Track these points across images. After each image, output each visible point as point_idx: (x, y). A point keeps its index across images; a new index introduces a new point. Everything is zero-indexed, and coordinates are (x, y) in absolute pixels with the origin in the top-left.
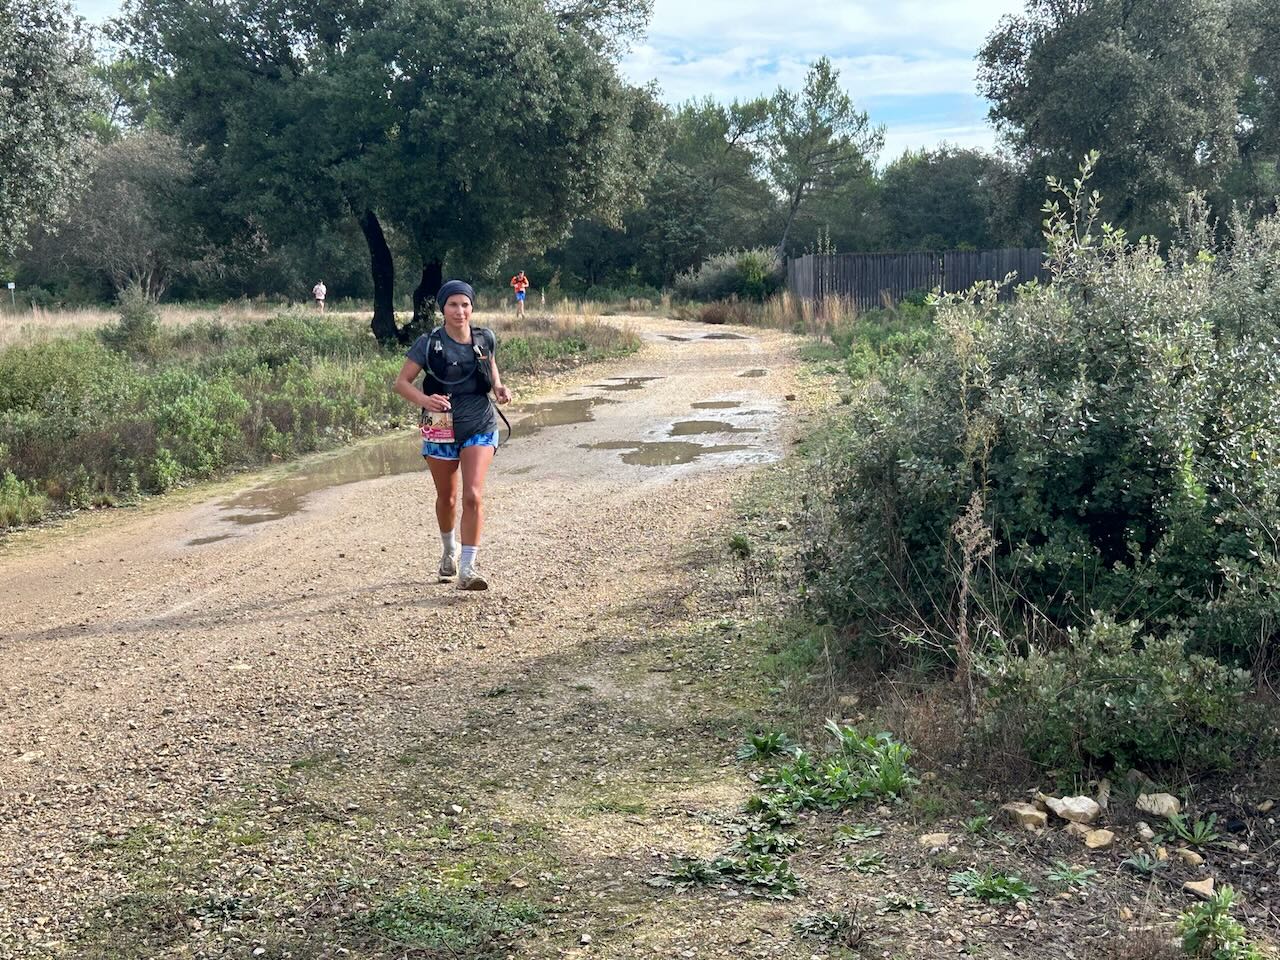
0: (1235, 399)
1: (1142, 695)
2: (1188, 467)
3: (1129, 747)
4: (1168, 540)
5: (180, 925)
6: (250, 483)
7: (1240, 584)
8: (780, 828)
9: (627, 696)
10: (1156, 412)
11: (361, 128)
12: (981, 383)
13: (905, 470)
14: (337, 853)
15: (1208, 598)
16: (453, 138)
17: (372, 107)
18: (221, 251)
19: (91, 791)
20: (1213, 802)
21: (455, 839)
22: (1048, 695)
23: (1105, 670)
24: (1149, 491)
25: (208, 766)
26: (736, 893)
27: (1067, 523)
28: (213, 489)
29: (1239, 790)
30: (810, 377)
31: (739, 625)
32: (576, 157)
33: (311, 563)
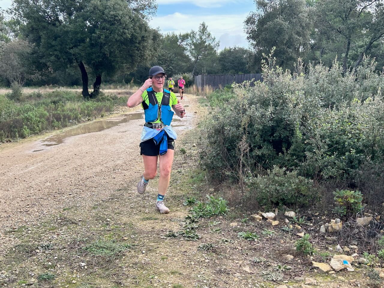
0: (310, 111)
1: (286, 186)
2: (298, 128)
3: (283, 200)
4: (292, 147)
5: (34, 252)
6: (49, 135)
7: (311, 158)
9: (154, 190)
10: (290, 114)
11: (78, 39)
12: (245, 107)
13: (226, 130)
14: (76, 232)
15: (303, 162)
16: (104, 42)
17: (82, 33)
18: (40, 73)
19: (8, 217)
20: (304, 213)
21: (108, 227)
22: (262, 187)
23: (277, 180)
24: (288, 135)
25: (40, 210)
26: (183, 239)
27: (267, 143)
28: (39, 137)
29: (310, 210)
30: (201, 107)
31: (183, 171)
32: (138, 47)
33: (67, 157)
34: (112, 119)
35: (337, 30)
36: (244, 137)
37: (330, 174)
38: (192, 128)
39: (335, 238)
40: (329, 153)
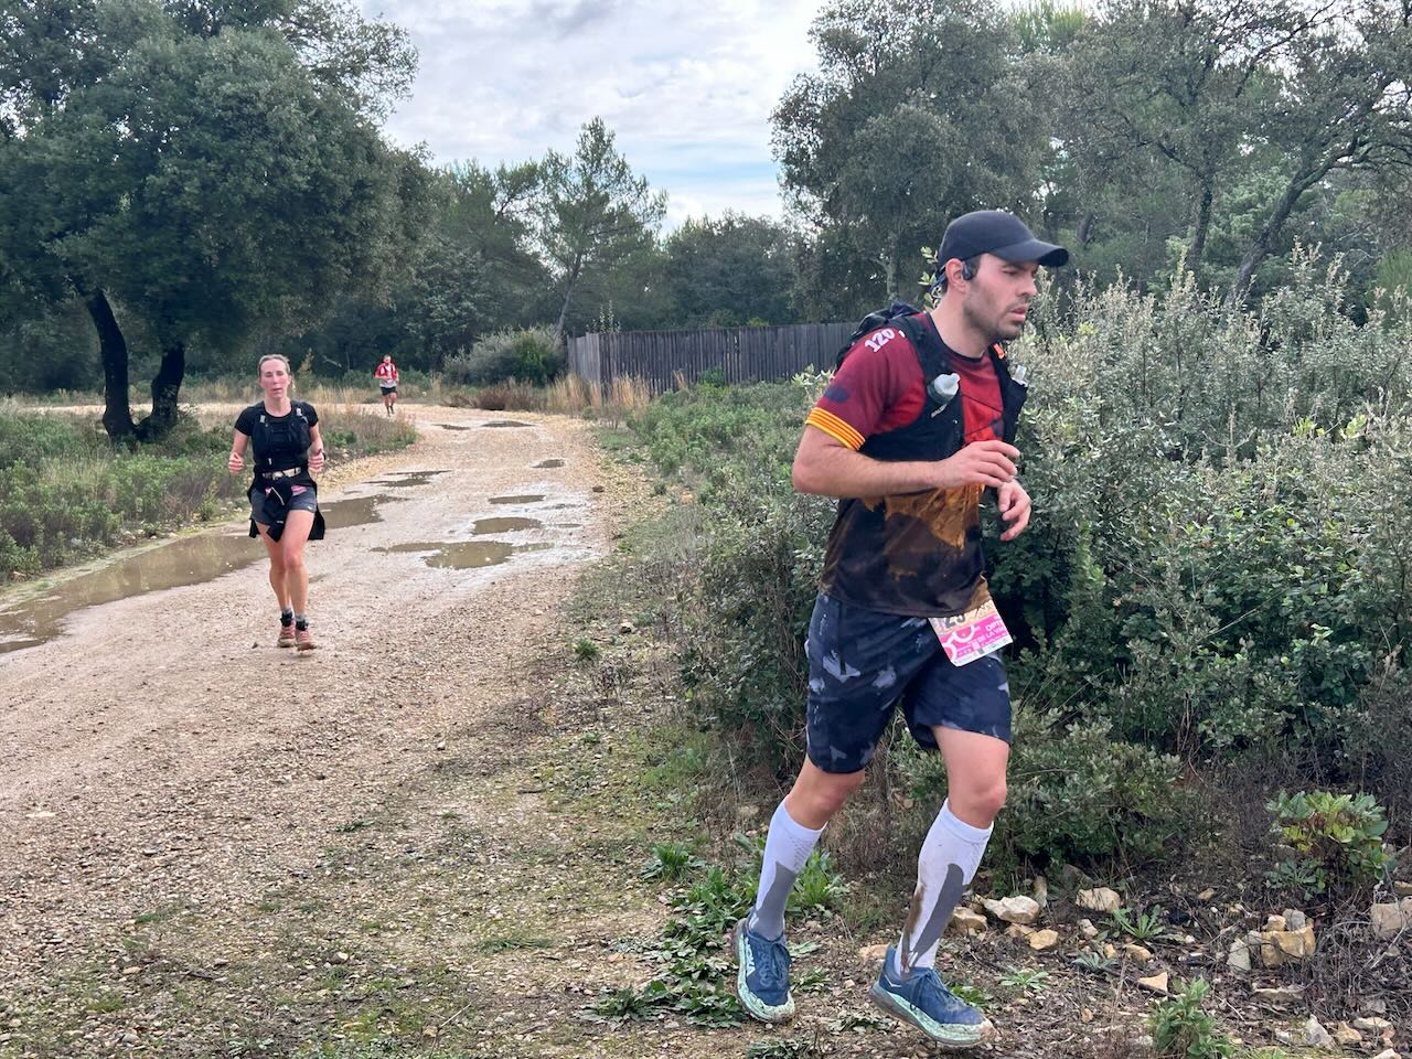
0: (1125, 475)
1: (1075, 786)
2: (1086, 548)
3: (1064, 842)
4: (1074, 623)
7: (1151, 667)
8: (706, 952)
9: (500, 821)
10: (1052, 492)
11: (88, 197)
13: (800, 560)
14: (217, 1014)
15: (1120, 683)
16: (197, 208)
17: (101, 174)
20: (1151, 894)
21: (347, 989)
23: (1030, 762)
25: (36, 927)
26: (676, 1024)
29: (1176, 880)
30: (614, 467)
31: (606, 738)
32: (336, 226)
33: (93, 694)
35: (1160, 145)
37: (1243, 728)
38: (598, 552)
39: (1291, 989)
40: (1218, 645)
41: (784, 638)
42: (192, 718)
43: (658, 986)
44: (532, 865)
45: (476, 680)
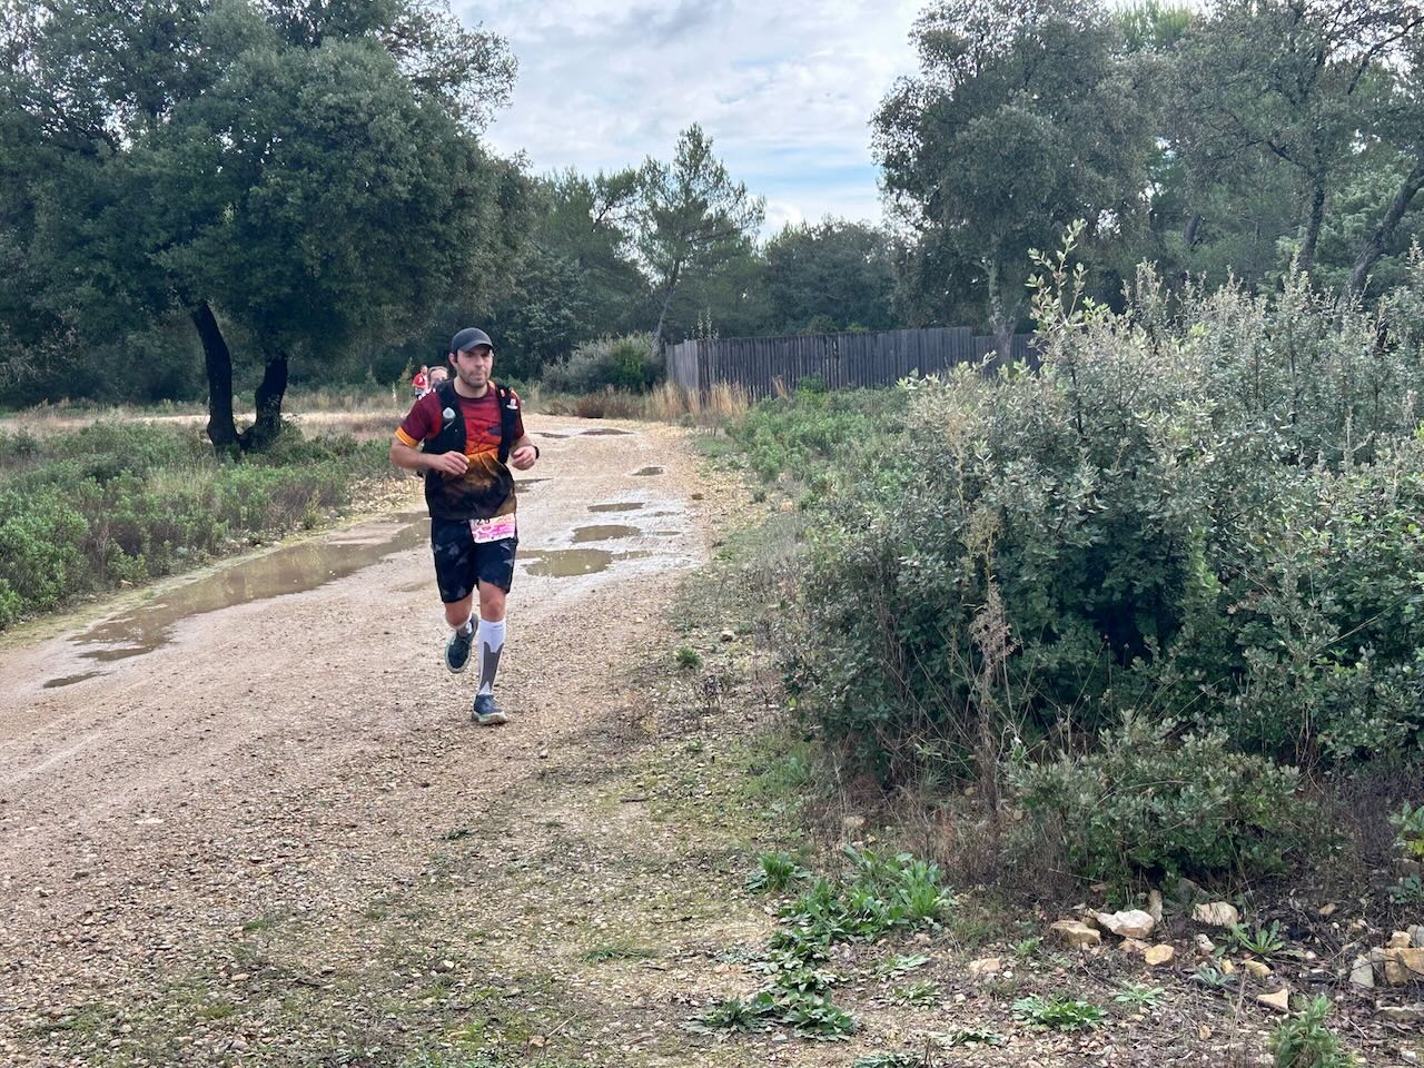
0: (1239, 480)
1: (1191, 798)
2: (1200, 554)
3: (1179, 855)
4: (1188, 631)
6: (102, 614)
7: (1268, 676)
8: (813, 964)
9: (604, 830)
10: (1166, 496)
11: (192, 209)
12: (982, 471)
13: (905, 567)
14: (324, 1021)
15: (1235, 693)
16: (299, 218)
17: (205, 186)
18: (30, 353)
19: (15, 969)
20: (1270, 909)
21: (453, 998)
22: (1088, 803)
23: (1144, 773)
24: (1160, 581)
25: (146, 933)
26: (783, 1037)
27: (1075, 618)
28: (62, 622)
29: (1296, 894)
30: (714, 475)
31: (709, 746)
32: (434, 234)
33: (200, 701)
34: (352, 533)
35: (1270, 143)
36: (993, 595)
37: (1365, 739)
39: (1416, 1007)
40: (1337, 653)
41: (889, 647)
42: (297, 725)
43: (766, 998)
44: (637, 875)
45: (577, 688)
